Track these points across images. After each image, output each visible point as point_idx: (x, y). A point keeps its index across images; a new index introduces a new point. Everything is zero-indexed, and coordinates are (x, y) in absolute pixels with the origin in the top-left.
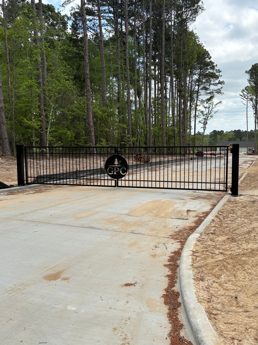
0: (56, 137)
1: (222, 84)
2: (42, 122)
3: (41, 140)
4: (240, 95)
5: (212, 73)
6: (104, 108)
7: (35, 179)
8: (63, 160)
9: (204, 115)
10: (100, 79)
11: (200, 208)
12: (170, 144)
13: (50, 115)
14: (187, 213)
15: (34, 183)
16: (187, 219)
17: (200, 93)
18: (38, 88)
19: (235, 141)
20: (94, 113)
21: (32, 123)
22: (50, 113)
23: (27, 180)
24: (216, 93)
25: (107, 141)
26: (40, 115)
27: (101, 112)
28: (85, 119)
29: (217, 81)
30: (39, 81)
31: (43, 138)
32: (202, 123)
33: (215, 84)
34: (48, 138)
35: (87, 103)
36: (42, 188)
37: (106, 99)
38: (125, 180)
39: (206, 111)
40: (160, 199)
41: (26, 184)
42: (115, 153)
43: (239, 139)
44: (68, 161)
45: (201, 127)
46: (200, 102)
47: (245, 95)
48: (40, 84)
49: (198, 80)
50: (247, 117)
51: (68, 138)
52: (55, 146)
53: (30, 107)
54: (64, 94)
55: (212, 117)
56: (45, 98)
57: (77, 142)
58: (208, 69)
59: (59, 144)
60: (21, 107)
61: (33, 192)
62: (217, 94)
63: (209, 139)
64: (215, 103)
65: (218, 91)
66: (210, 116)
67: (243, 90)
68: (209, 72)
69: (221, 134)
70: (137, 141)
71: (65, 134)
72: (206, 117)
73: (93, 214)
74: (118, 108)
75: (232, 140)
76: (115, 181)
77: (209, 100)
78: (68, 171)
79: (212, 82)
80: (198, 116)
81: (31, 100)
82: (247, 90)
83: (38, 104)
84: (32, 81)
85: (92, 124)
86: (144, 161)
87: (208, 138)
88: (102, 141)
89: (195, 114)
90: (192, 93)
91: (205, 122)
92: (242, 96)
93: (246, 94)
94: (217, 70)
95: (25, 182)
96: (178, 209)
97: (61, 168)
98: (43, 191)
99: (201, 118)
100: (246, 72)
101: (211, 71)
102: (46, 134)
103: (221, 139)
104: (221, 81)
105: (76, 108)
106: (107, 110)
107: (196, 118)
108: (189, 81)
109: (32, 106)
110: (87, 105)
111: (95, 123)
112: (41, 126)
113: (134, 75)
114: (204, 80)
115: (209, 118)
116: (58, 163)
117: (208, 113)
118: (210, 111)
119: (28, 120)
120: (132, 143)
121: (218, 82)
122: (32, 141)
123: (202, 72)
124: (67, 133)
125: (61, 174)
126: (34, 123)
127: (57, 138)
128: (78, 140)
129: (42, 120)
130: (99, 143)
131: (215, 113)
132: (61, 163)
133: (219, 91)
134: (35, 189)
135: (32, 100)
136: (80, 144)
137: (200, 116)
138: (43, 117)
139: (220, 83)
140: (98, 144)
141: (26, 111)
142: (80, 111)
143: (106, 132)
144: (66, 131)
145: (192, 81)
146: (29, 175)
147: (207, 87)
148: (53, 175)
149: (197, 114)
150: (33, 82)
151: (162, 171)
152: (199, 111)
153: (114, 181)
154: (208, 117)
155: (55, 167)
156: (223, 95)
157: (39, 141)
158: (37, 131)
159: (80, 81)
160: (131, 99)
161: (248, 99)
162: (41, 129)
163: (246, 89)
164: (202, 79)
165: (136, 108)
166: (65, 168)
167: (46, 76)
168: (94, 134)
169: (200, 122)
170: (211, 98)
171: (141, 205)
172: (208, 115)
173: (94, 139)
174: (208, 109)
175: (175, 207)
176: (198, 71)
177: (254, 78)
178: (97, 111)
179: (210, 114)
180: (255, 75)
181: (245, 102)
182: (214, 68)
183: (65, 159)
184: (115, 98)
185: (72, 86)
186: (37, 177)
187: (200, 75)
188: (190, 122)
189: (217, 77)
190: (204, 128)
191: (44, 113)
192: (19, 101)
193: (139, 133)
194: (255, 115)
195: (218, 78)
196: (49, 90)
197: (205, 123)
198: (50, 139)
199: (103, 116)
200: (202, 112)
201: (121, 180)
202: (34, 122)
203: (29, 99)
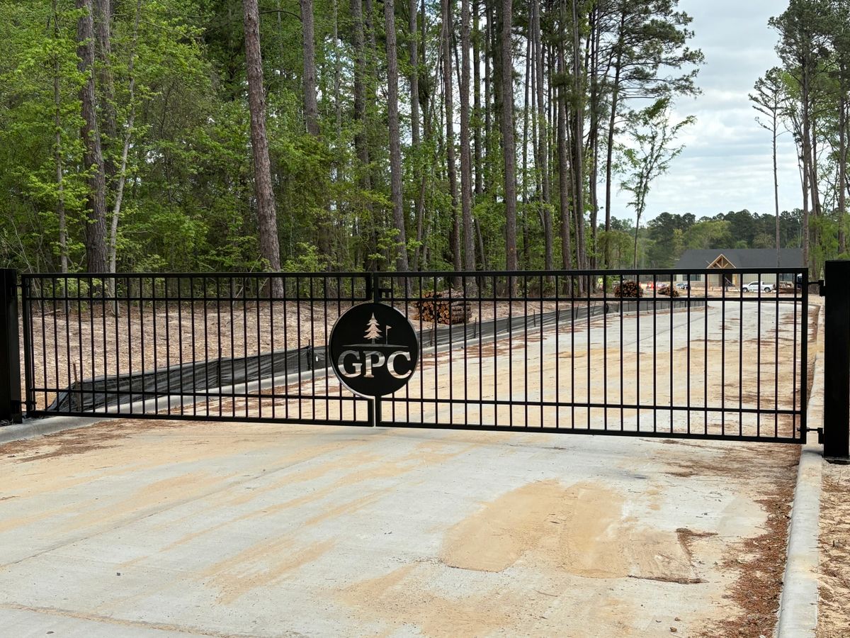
0: (144, 236)
1: (694, 62)
2: (94, 187)
3: (92, 248)
4: (752, 98)
5: (663, 25)
6: (310, 139)
7: (62, 396)
8: (167, 317)
9: (635, 164)
10: (294, 42)
11: (725, 519)
12: (528, 259)
13: (120, 162)
14: (685, 545)
15: (56, 413)
16: (697, 581)
17: (623, 89)
18: (81, 67)
19: (732, 247)
20: (275, 155)
21: (57, 189)
22: (121, 154)
23: (31, 402)
24: (676, 89)
25: (321, 251)
26: (87, 162)
27: (299, 153)
28: (243, 177)
29: (679, 53)
30: (82, 43)
31: (96, 241)
32: (631, 189)
33: (674, 62)
34: (114, 240)
35: (253, 122)
36: (90, 432)
37: (315, 107)
38: (407, 400)
39: (643, 150)
40: (552, 476)
41: (28, 416)
42: (368, 298)
43: (743, 242)
44: (186, 323)
45: (630, 204)
46: (624, 119)
47: (767, 96)
48: (89, 54)
49: (617, 49)
50: (775, 169)
51: (184, 241)
52: (139, 269)
53: (51, 133)
54: (170, 90)
55: (664, 168)
56: (103, 103)
57: (218, 255)
58: (650, 13)
59: (155, 261)
60: (17, 131)
61: (52, 449)
62: (678, 92)
63: (649, 240)
64: (672, 122)
65: (684, 83)
66: (655, 165)
67: (761, 80)
68: (653, 21)
69: (686, 225)
70: (422, 248)
71: (176, 227)
72: (645, 171)
73: (299, 563)
74: (357, 140)
75: (722, 243)
76: (370, 402)
77: (652, 112)
78: (187, 361)
79: (663, 56)
80: (616, 166)
81: (55, 107)
82: (774, 81)
83: (79, 121)
84: (60, 44)
85: (268, 191)
86: (450, 318)
87: (644, 239)
88: (304, 252)
89: (609, 161)
90: (598, 89)
91: (640, 187)
92: (756, 99)
93: (769, 93)
94: (677, 14)
95: (24, 408)
96: (640, 528)
97: (162, 349)
98: (92, 443)
99: (628, 173)
100: (772, 21)
101: (660, 18)
102: (109, 228)
103: (686, 243)
104: (692, 50)
105: (215, 136)
106: (321, 145)
107: (612, 171)
108: (587, 52)
109: (59, 131)
110: (253, 128)
111: (279, 191)
112: (92, 201)
113: (410, 29)
114: (635, 49)
115: (655, 172)
116: (149, 328)
117: (652, 155)
118: (656, 148)
119: (44, 181)
120: (406, 255)
121: (681, 56)
122: (57, 253)
123: (630, 22)
124: (182, 222)
125: (162, 373)
126: (66, 190)
127: (149, 240)
128: (220, 248)
129: (92, 179)
130: (292, 257)
131: (674, 154)
132: (161, 331)
133: (687, 84)
134: (62, 434)
135: (58, 110)
136: (228, 261)
137: (623, 166)
138: (99, 168)
139: (689, 57)
140: (289, 262)
141: (39, 147)
142: (228, 148)
143: (317, 220)
144: (178, 216)
145: (597, 51)
146: (39, 384)
147: (648, 70)
148: (130, 378)
149: (614, 160)
150: (62, 46)
151: (518, 355)
152: (620, 149)
153: (366, 402)
154: (652, 168)
155: (136, 345)
156: (699, 96)
157: (83, 253)
158: (74, 217)
159: (226, 48)
160: (399, 109)
161: (778, 111)
162: (91, 210)
163: (768, 77)
164: (629, 45)
165: (415, 139)
166: (174, 350)
167: (108, 28)
168: (277, 227)
169: (623, 184)
170: (659, 108)
171: (484, 506)
172: (650, 162)
173: (276, 246)
174: (650, 142)
175: (623, 518)
176: (615, 20)
177: (796, 43)
178: (288, 147)
179: (656, 160)
180: (801, 31)
181: (767, 119)
182: (668, 8)
183: (176, 315)
184: (345, 106)
185: (201, 63)
186: (69, 391)
187: (623, 31)
188: (593, 184)
189: (678, 39)
190: (640, 207)
191: (101, 156)
192: (12, 115)
193: (429, 223)
194: (802, 164)
195: (683, 42)
196: (119, 77)
197: (642, 191)
198: (122, 243)
199: (308, 165)
200: (630, 153)
201: (394, 400)
202: (65, 187)
203: (48, 106)
